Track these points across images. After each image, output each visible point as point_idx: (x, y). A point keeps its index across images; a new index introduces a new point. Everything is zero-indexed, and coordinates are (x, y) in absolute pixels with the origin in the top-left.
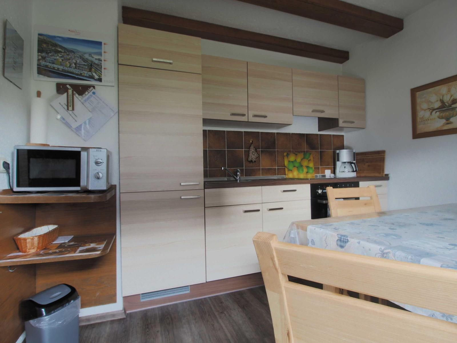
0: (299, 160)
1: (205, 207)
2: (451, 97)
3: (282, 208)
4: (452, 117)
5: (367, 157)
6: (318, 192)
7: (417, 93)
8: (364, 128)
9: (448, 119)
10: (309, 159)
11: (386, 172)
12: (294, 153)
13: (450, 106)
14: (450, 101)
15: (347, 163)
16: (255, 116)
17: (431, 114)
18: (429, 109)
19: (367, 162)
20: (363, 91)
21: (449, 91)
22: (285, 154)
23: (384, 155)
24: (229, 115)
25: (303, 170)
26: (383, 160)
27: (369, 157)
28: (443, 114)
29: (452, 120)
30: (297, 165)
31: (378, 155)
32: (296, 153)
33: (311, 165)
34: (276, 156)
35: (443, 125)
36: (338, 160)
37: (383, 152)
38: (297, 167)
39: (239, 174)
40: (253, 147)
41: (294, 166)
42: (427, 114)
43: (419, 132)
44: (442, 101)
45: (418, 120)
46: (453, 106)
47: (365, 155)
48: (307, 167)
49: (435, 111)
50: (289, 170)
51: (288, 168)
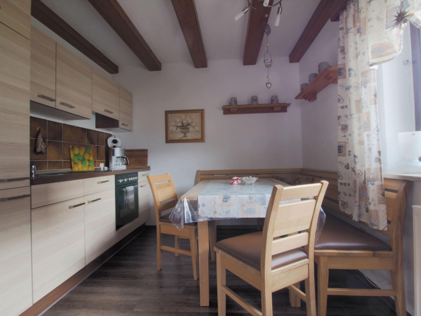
0: (82, 153)
1: (31, 209)
2: (187, 121)
3: (100, 199)
4: (187, 133)
5: (133, 153)
6: (119, 182)
7: (169, 114)
8: (131, 131)
9: (185, 134)
10: (90, 153)
11: (148, 165)
12: (78, 147)
13: (186, 126)
14: (186, 123)
15: (120, 158)
16: (63, 104)
17: (176, 129)
18: (175, 126)
19: (134, 157)
20: (131, 102)
21: (186, 118)
22: (71, 147)
23: (147, 153)
24: (37, 96)
25: (85, 163)
26: (146, 156)
27: (135, 153)
28: (183, 131)
29: (187, 134)
30: (81, 158)
31: (142, 152)
32: (80, 146)
33: (91, 159)
34: (62, 148)
35: (183, 137)
36: (114, 155)
37: (146, 150)
38: (81, 161)
39: (34, 168)
40: (41, 136)
41: (79, 160)
42: (174, 129)
43: (169, 139)
44: (182, 123)
45: (169, 131)
46: (188, 127)
47: (132, 152)
48: (89, 160)
49: (178, 128)
50: (75, 163)
51: (74, 162)
